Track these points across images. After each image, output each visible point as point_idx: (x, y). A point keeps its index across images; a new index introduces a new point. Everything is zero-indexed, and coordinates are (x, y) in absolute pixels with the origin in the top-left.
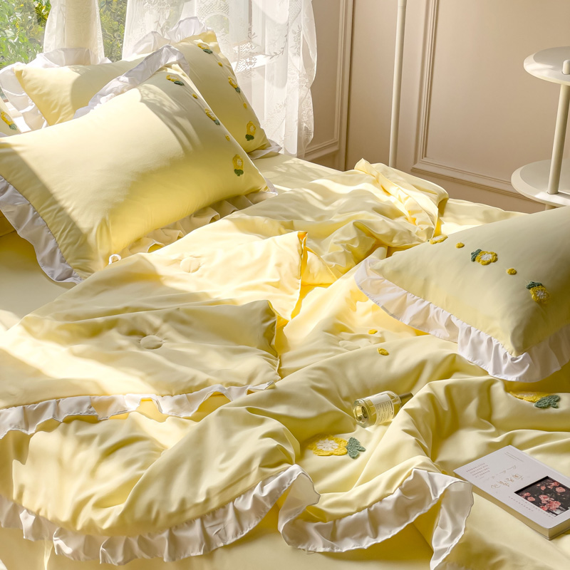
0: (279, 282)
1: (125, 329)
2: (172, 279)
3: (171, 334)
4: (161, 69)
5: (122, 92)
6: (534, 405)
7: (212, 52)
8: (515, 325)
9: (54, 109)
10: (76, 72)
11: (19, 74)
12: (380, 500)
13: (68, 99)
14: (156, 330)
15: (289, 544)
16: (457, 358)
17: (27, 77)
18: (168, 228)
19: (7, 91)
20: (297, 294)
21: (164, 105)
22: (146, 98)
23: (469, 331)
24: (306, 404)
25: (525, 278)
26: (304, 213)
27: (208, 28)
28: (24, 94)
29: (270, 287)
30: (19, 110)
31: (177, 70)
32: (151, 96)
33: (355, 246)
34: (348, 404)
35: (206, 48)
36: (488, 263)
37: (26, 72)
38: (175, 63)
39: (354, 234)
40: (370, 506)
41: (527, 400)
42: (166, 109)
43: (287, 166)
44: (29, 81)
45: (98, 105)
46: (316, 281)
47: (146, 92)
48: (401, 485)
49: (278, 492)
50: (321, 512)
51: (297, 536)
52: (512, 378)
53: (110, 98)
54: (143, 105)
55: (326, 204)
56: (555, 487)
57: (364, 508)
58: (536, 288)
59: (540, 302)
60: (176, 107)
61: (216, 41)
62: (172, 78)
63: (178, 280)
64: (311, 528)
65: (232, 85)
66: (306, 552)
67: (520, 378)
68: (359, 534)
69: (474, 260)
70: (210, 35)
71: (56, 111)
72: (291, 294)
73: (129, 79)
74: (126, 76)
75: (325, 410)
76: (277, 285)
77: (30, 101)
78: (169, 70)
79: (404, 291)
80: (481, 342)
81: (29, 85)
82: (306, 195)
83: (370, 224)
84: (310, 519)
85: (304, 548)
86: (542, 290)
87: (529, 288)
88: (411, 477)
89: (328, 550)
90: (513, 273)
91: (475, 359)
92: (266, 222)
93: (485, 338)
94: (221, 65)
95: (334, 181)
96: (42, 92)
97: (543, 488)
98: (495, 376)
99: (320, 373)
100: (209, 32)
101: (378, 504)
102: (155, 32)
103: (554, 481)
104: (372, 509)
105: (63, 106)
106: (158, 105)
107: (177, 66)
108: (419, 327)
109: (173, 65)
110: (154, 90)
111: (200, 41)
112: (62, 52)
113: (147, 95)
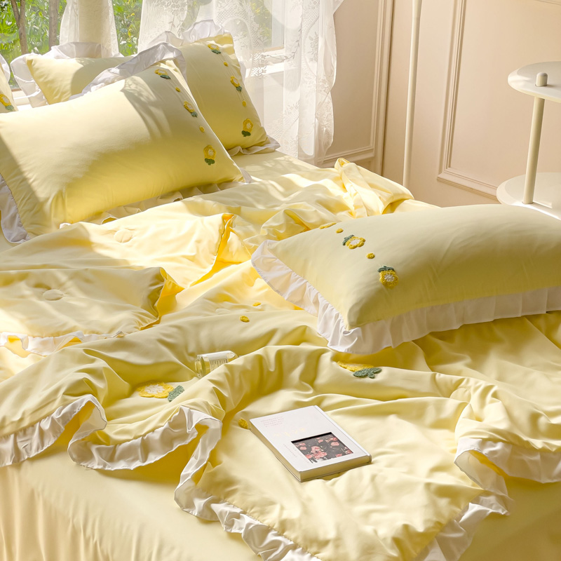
0: (194, 256)
1: (33, 281)
2: (101, 246)
3: (73, 290)
4: (156, 64)
5: (113, 82)
6: (352, 374)
7: (220, 53)
8: (354, 302)
9: (56, 95)
10: (81, 63)
11: (30, 62)
12: (153, 431)
13: (68, 87)
14: (61, 285)
15: (74, 460)
16: (307, 329)
17: (36, 66)
18: (132, 206)
19: (18, 78)
20: (210, 268)
21: (141, 95)
22: (127, 88)
23: (326, 307)
24: (146, 353)
25: (379, 263)
26: (258, 202)
27: (226, 31)
28: (33, 81)
29: (185, 260)
30: (27, 95)
31: (170, 65)
32: (133, 87)
33: (282, 232)
34: (192, 358)
35: (215, 48)
36: (355, 247)
37: (36, 61)
38: (170, 59)
39: (282, 221)
40: (145, 435)
41: (349, 370)
42: (142, 99)
43: (277, 162)
44: (37, 69)
45: (89, 92)
46: (234, 259)
47: (130, 83)
48: (170, 419)
49: (69, 415)
50: (107, 437)
51: (83, 455)
52: (342, 349)
53: (100, 87)
54: (122, 94)
55: (285, 195)
56: (332, 441)
57: (139, 437)
58: (386, 272)
59: (386, 284)
60: (153, 97)
61: (232, 43)
62: (159, 72)
63: (107, 248)
64: (94, 449)
65: (233, 84)
66: (85, 468)
67: (348, 350)
68: (131, 459)
69: (344, 244)
70: (226, 38)
71: (57, 97)
72: (205, 268)
73: (120, 72)
74: (118, 68)
75: (163, 360)
76: (192, 259)
77: (37, 87)
78: (162, 66)
79: (290, 270)
80: (331, 318)
81: (37, 72)
82: (270, 187)
83: (303, 213)
84: (97, 442)
85: (85, 464)
86: (391, 274)
87: (380, 271)
88: (177, 414)
89: (100, 467)
90: (372, 257)
91: (324, 332)
92: (215, 206)
93: (334, 313)
94: (226, 65)
95: (302, 176)
96: (47, 80)
97: (322, 441)
98: (331, 347)
99: (175, 330)
100: (226, 35)
101: (150, 434)
102: (169, 32)
103: (335, 437)
104: (145, 438)
105: (63, 93)
106: (136, 95)
107: (172, 62)
108: (297, 303)
109: (167, 61)
110: (138, 82)
111: (213, 42)
112: (74, 45)
113: (130, 85)
